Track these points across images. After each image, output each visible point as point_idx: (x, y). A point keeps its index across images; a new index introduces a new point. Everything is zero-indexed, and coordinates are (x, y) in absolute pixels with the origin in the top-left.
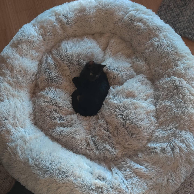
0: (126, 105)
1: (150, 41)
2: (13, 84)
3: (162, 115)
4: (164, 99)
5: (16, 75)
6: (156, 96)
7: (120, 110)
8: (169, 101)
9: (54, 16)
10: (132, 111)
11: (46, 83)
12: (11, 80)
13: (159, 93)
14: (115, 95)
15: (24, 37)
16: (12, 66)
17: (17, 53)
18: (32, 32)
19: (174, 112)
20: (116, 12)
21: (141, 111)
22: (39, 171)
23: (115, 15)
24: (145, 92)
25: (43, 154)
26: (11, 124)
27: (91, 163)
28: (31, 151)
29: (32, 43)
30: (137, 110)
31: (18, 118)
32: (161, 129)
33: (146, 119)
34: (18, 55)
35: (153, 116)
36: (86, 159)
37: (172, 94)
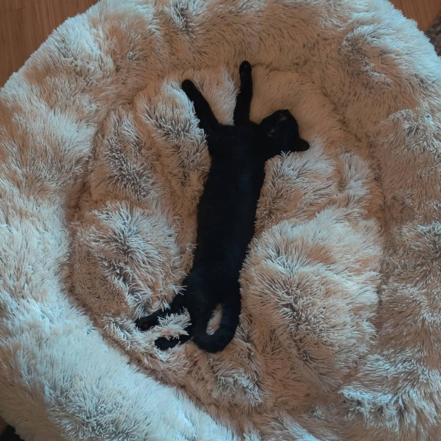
0: (303, 282)
1: (392, 117)
2: (24, 184)
3: (391, 322)
4: (404, 279)
5: (34, 159)
6: (385, 265)
7: (288, 293)
8: (415, 286)
9: (150, 6)
10: (318, 300)
11: (110, 188)
12: (19, 171)
13: (394, 260)
14: (282, 251)
15: (65, 57)
16: (25, 133)
17: (42, 101)
18: (86, 45)
19: (421, 318)
20: (320, 16)
21: (341, 303)
22: (65, 421)
23: (316, 24)
24: (358, 250)
25: (81, 380)
26: (10, 289)
27: (197, 414)
28: (52, 365)
29: (83, 77)
30: (331, 301)
31: (29, 275)
32: (383, 356)
33: (348, 326)
34: (43, 106)
35: (369, 320)
36: (186, 400)
37: (426, 271)
